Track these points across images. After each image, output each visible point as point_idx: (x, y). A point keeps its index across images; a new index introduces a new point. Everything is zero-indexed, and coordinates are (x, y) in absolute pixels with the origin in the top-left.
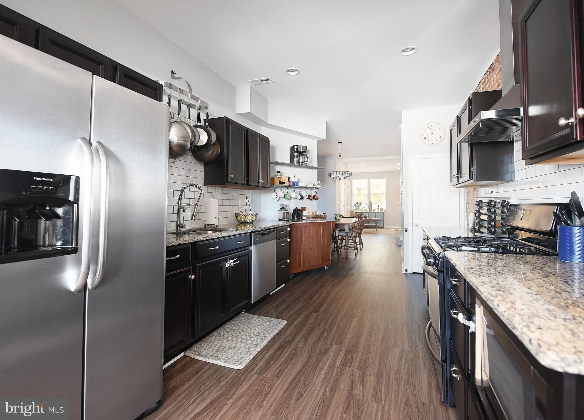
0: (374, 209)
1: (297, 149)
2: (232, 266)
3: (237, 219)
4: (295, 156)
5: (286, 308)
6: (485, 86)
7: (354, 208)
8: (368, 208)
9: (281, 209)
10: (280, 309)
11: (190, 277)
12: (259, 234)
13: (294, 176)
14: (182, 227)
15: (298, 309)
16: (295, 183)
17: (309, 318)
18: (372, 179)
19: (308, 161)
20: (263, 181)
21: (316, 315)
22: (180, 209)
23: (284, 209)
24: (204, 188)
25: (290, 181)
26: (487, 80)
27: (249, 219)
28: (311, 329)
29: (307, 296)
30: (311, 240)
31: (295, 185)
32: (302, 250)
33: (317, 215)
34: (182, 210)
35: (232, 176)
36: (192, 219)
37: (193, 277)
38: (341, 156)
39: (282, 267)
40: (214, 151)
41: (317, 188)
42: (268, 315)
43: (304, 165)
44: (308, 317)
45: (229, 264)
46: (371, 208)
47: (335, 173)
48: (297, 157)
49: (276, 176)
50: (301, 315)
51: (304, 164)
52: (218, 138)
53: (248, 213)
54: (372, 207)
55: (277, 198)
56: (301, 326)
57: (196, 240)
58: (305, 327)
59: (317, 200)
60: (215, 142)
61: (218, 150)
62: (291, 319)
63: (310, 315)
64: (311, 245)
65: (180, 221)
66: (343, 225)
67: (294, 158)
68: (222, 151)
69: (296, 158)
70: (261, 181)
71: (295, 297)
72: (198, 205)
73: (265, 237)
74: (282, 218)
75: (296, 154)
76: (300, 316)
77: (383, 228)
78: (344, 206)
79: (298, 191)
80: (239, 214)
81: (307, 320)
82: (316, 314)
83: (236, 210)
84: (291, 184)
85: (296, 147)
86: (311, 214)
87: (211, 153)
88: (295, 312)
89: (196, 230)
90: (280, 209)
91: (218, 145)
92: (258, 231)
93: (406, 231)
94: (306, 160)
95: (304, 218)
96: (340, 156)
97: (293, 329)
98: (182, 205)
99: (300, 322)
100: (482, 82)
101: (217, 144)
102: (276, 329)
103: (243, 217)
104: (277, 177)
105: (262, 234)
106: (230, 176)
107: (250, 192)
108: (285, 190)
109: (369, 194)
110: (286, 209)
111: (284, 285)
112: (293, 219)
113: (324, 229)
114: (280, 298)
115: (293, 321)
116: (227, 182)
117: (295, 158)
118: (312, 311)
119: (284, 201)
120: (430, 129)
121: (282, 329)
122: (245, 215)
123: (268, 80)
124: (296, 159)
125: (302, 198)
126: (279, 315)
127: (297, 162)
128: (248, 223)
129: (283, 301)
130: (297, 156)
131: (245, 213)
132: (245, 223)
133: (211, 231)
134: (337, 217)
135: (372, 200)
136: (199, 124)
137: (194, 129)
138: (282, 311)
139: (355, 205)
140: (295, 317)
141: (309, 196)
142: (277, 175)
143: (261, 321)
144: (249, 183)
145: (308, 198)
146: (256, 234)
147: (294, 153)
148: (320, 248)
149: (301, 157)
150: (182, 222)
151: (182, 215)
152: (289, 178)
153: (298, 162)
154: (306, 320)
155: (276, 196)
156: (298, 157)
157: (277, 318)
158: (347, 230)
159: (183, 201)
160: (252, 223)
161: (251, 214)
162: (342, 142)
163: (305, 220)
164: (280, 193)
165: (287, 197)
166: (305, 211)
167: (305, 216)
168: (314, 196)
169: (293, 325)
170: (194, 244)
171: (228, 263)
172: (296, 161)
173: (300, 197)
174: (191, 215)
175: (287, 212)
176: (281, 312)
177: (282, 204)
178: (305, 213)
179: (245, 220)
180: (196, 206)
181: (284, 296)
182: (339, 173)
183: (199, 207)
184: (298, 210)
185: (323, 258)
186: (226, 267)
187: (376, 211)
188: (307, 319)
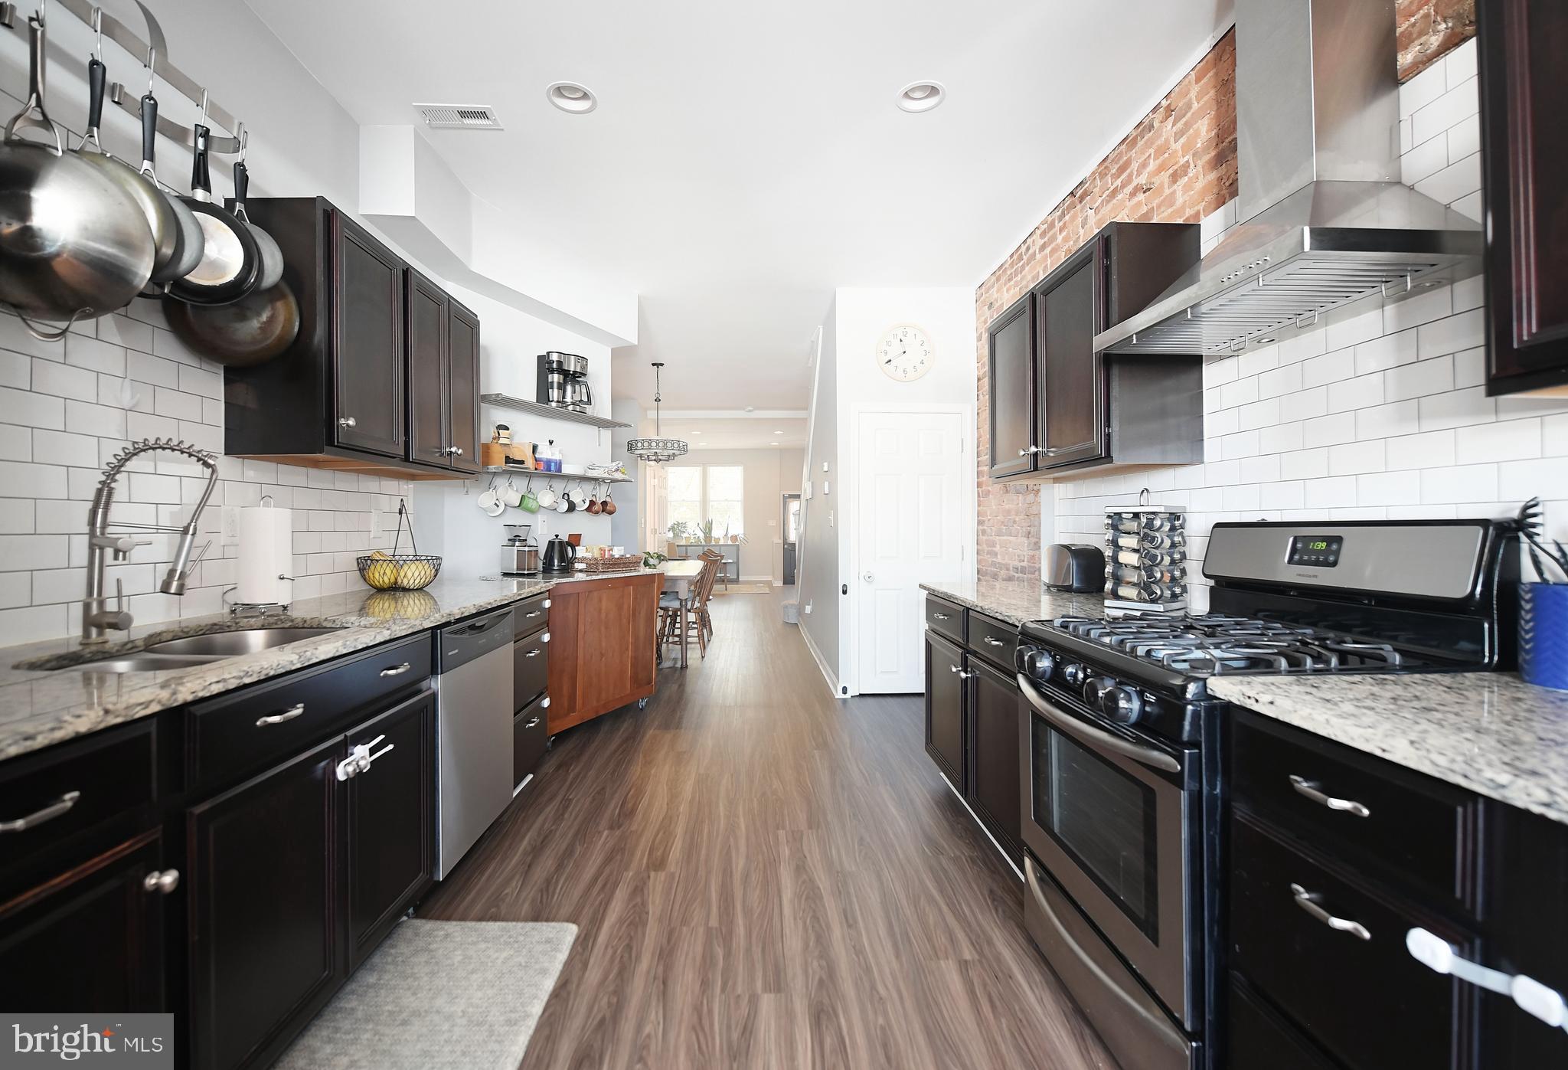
0: (717, 537)
1: (560, 363)
2: (365, 771)
3: (365, 580)
4: (552, 382)
5: (560, 867)
6: (1053, 238)
7: (671, 534)
8: (701, 535)
9: (513, 541)
10: (540, 873)
11: (151, 881)
12: (462, 631)
13: (551, 442)
14: (115, 626)
15: (599, 861)
16: (553, 464)
17: (646, 892)
18: (711, 468)
19: (589, 402)
20: (460, 451)
21: (663, 879)
22: (102, 549)
23: (520, 541)
24: (227, 466)
25: (536, 456)
26: (1058, 225)
27: (412, 575)
28: (665, 941)
29: (615, 808)
30: (603, 629)
31: (552, 469)
32: (580, 662)
33: (617, 556)
34: (109, 552)
35: (351, 422)
36: (165, 590)
37: (169, 879)
38: (660, 400)
39: (531, 725)
40: (272, 319)
41: (613, 481)
42: (503, 913)
43: (579, 414)
44: (642, 890)
45: (350, 769)
46: (710, 534)
47: (646, 444)
48: (559, 388)
49: (494, 439)
50: (616, 885)
51: (578, 408)
52: (291, 273)
53: (405, 558)
54: (713, 531)
55: (498, 506)
56: (629, 934)
57: (185, 694)
58: (644, 935)
59: (611, 513)
60: (275, 287)
61: (289, 321)
62: (587, 913)
63: (645, 883)
64: (604, 644)
65: (101, 603)
66: (674, 580)
67: (550, 390)
68: (306, 327)
69: (556, 391)
70: (454, 449)
71: (576, 818)
72: (195, 529)
73: (482, 639)
74: (515, 567)
75: (556, 378)
76: (613, 892)
77: (736, 581)
78: (654, 531)
79: (559, 486)
80: (370, 559)
81: (642, 904)
82: (664, 873)
83: (363, 546)
84: (542, 466)
85: (555, 357)
86: (597, 554)
87: (260, 328)
88: (595, 879)
89: (187, 633)
90: (509, 540)
91: (292, 300)
92: (458, 621)
93: (845, 592)
94: (585, 399)
95: (578, 566)
96: (658, 400)
97: (604, 954)
98: (110, 529)
99: (621, 921)
100: (1038, 232)
101: (282, 296)
102: (544, 972)
103: (388, 572)
104: (500, 442)
105: (472, 627)
106: (342, 421)
107: (407, 488)
108: (520, 484)
109: (704, 502)
110: (526, 540)
111: (531, 776)
112: (548, 569)
113: (638, 596)
114: (528, 830)
115: (597, 921)
116: (331, 443)
117: (552, 388)
118: (648, 864)
119: (518, 518)
120: (901, 341)
121: (568, 964)
122: (396, 561)
123: (482, 115)
124: (555, 394)
125: (572, 507)
126: (541, 901)
127: (558, 402)
128: (406, 590)
129: (542, 838)
130: (559, 383)
131: (394, 556)
132: (395, 589)
133: (262, 632)
134: (650, 559)
135: (711, 516)
136: (200, 195)
137: (180, 209)
138: (548, 881)
139: (672, 528)
140: (597, 902)
141: (592, 503)
142: (499, 438)
143: (483, 946)
144: (414, 455)
145: (588, 510)
146: (455, 632)
147: (550, 376)
148: (627, 649)
149: (569, 388)
150: (111, 606)
151: (112, 574)
152: (535, 448)
153: (562, 402)
154: (640, 904)
155: (494, 501)
156: (562, 387)
157: (536, 918)
158: (683, 595)
159: (117, 513)
160: (420, 589)
161: (417, 558)
162: (662, 365)
163: (581, 571)
164: (509, 491)
165: (530, 506)
166: (578, 545)
167: (583, 560)
168: (604, 503)
169: (602, 938)
170: (175, 718)
171: (349, 764)
172: (555, 399)
173: (565, 506)
174: (163, 571)
175: (531, 549)
176: (547, 890)
177: (515, 526)
178: (581, 552)
179: (396, 579)
180: (189, 537)
181: (541, 819)
182: (657, 444)
183: (200, 539)
184: (561, 543)
185: (635, 679)
186: (338, 781)
187: (722, 542)
188: (639, 900)
